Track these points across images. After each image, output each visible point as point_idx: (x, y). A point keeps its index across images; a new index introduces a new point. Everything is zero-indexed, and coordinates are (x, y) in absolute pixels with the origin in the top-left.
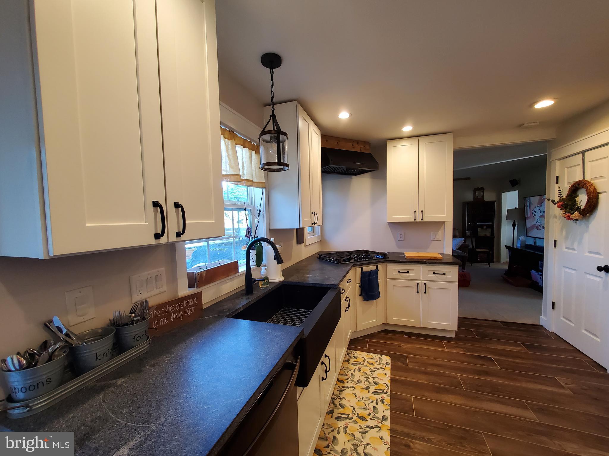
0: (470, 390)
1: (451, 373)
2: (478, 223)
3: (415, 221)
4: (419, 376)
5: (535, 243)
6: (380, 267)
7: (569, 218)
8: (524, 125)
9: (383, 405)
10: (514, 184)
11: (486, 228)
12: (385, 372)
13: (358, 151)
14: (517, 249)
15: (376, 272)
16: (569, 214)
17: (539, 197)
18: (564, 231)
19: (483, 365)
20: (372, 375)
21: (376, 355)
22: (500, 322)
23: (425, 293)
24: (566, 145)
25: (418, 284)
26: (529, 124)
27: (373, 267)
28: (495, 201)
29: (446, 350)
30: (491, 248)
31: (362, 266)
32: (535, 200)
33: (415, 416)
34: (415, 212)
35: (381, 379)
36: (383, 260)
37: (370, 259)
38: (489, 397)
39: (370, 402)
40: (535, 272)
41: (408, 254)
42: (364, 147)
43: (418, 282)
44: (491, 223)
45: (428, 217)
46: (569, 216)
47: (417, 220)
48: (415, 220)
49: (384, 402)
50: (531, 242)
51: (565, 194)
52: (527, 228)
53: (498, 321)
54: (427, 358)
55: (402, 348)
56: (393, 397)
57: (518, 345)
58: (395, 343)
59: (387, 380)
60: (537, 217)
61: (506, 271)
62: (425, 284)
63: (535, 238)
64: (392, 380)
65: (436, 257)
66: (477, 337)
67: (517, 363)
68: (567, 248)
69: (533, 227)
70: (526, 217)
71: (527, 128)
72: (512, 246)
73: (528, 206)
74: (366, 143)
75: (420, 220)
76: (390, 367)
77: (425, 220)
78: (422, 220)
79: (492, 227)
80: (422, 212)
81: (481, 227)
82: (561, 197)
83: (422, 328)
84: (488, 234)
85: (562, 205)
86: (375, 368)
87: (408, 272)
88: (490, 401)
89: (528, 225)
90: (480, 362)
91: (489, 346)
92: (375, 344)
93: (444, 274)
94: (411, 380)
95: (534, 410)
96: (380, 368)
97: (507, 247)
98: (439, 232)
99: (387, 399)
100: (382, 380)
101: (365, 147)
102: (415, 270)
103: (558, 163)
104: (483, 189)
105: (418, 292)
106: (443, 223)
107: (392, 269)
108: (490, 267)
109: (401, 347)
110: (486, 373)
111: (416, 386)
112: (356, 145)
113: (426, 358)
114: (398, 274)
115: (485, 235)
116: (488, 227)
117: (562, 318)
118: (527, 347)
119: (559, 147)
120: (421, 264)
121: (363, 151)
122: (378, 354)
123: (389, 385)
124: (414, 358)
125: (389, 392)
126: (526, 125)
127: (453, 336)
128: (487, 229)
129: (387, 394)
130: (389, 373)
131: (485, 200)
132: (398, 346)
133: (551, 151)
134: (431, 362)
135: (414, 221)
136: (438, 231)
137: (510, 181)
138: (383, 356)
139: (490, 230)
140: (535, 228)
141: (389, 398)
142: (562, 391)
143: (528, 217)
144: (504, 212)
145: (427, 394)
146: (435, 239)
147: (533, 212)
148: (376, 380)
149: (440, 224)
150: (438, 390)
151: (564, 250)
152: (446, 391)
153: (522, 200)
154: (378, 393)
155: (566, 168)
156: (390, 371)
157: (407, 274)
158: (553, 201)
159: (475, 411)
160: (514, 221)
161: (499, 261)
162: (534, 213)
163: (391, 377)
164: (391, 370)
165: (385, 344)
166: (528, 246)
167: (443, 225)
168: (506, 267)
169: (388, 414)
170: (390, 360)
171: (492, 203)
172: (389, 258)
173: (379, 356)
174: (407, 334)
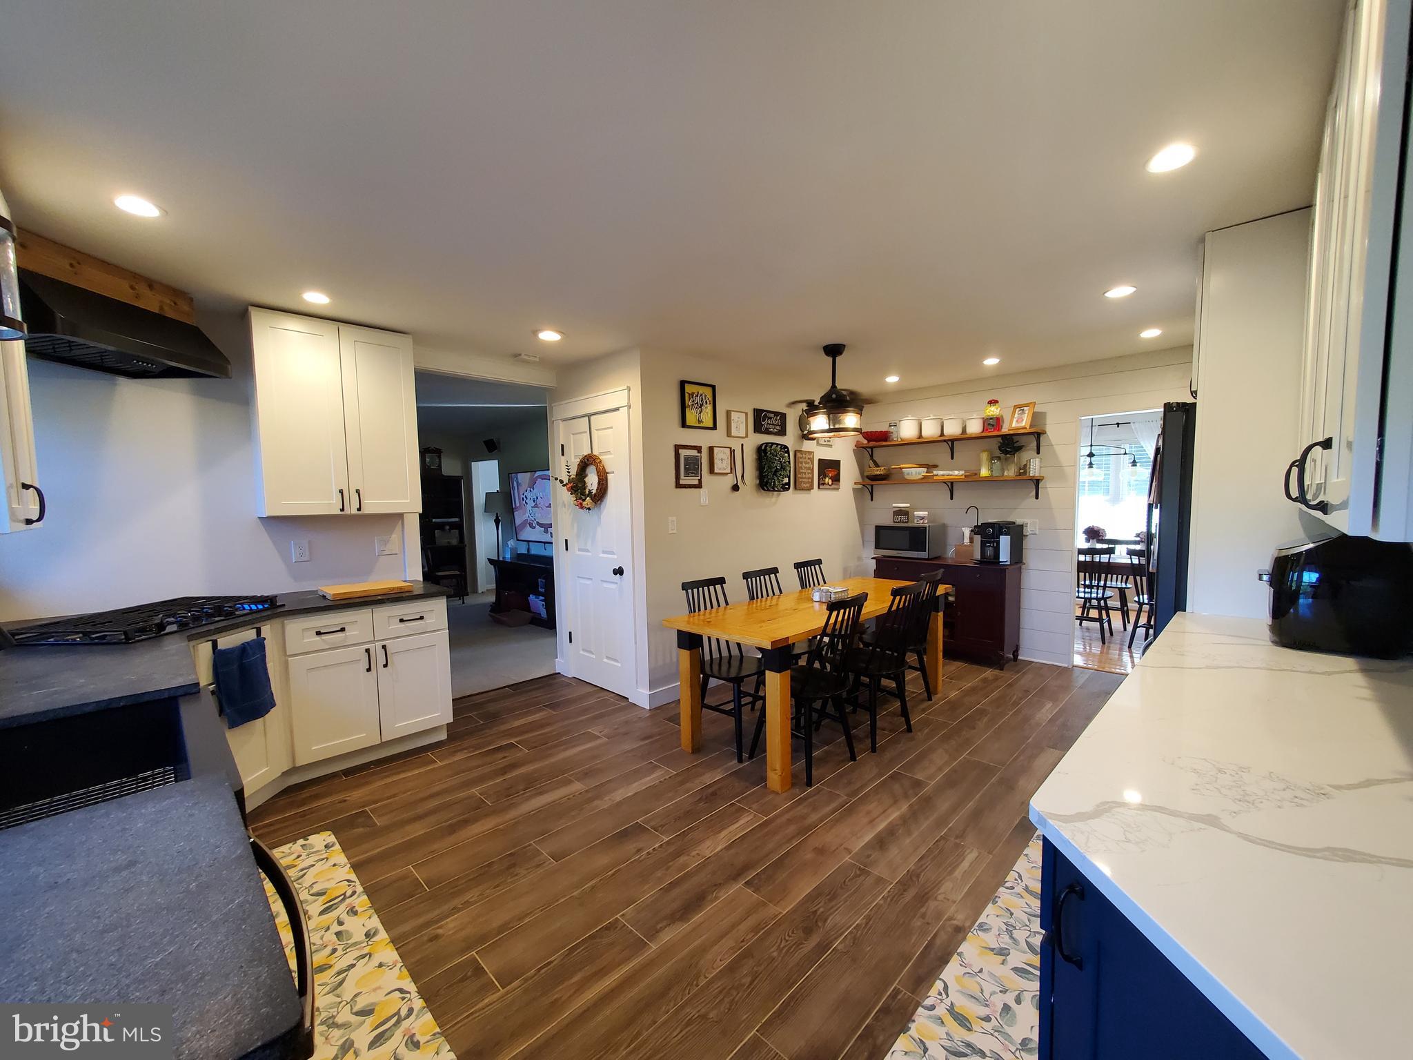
0: (498, 801)
1: (462, 795)
2: (434, 520)
3: (342, 513)
4: (408, 828)
5: (528, 550)
6: (267, 630)
7: (582, 507)
8: (521, 357)
9: (356, 916)
10: (491, 449)
11: (450, 530)
12: (331, 862)
13: (155, 309)
14: (504, 562)
15: (259, 644)
16: (580, 501)
17: (529, 474)
18: (575, 525)
19: (505, 757)
20: (301, 886)
21: (290, 845)
22: (508, 686)
23: (385, 666)
24: (569, 401)
25: (367, 651)
26: (526, 357)
27: (248, 635)
28: (461, 477)
29: (440, 764)
30: (462, 567)
31: (214, 637)
32: (524, 478)
33: (428, 890)
34: (341, 492)
35: (328, 880)
36: (269, 613)
37: (230, 615)
38: (527, 795)
39: (323, 932)
40: (534, 597)
41: (333, 590)
42: (173, 304)
43: (367, 646)
44: (457, 520)
45: (373, 505)
46: (581, 504)
47: (347, 512)
48: (342, 510)
49: (357, 911)
50: (523, 550)
51: (574, 472)
52: (517, 525)
53: (504, 687)
54: (411, 794)
55: (348, 802)
56: (370, 892)
57: (540, 710)
58: (329, 800)
59: (346, 873)
60: (529, 507)
61: (491, 606)
62: (384, 647)
63: (529, 541)
64: (355, 867)
65: (400, 588)
66: (482, 722)
67: (546, 733)
68: (580, 550)
69: (525, 523)
70: (514, 506)
71: (524, 361)
72: (496, 559)
73: (516, 488)
74: (178, 293)
75: (354, 511)
76: (340, 847)
77: (367, 510)
78: (359, 509)
79: (459, 527)
80: (358, 491)
81: (441, 526)
82: (570, 476)
83: (383, 745)
84: (454, 542)
85: (572, 488)
86: (302, 870)
87: (343, 630)
88: (528, 799)
89: (518, 522)
90: (500, 755)
91: (503, 728)
92: (277, 826)
93: (422, 618)
94: (397, 843)
95: (578, 780)
96: (314, 863)
97: (491, 561)
98: (394, 536)
99: (361, 901)
100: (332, 879)
101: (175, 303)
102: (359, 623)
103: (561, 424)
104: (438, 452)
105: (369, 670)
106: (400, 517)
107: (299, 631)
108: (463, 603)
109: (345, 801)
110: (513, 766)
111: (409, 846)
112: (142, 289)
113: (409, 793)
114: (318, 638)
115: (449, 543)
116: (453, 526)
117: (582, 652)
118: (551, 708)
119: (562, 403)
120: (372, 607)
121: (170, 314)
122: (295, 840)
123: (353, 877)
124: (384, 805)
125: (360, 889)
126: (523, 357)
127: (443, 736)
128: (452, 531)
129: (357, 893)
130: (341, 858)
131: (443, 473)
132: (339, 803)
133: (553, 405)
134: (421, 795)
135: (340, 513)
136: (391, 534)
137: (485, 442)
138: (309, 837)
139: (456, 532)
140: (528, 525)
141: (365, 897)
142: (598, 742)
143: (516, 508)
144: (479, 499)
145: (435, 846)
146: (385, 553)
147: (524, 497)
148: (316, 889)
149: (394, 519)
150: (452, 829)
151: (578, 552)
152: (465, 823)
153: (506, 477)
154: (334, 907)
155: (572, 436)
156: (343, 855)
157: (340, 635)
158: (561, 481)
159: (516, 823)
160: (497, 514)
161: (475, 591)
162: (525, 499)
163: (350, 863)
164: (344, 850)
165: (303, 814)
166: (520, 556)
167: (400, 522)
168: (492, 599)
169: (375, 922)
170: (333, 836)
171: (455, 481)
172: (284, 605)
173: (301, 842)
174: (347, 772)
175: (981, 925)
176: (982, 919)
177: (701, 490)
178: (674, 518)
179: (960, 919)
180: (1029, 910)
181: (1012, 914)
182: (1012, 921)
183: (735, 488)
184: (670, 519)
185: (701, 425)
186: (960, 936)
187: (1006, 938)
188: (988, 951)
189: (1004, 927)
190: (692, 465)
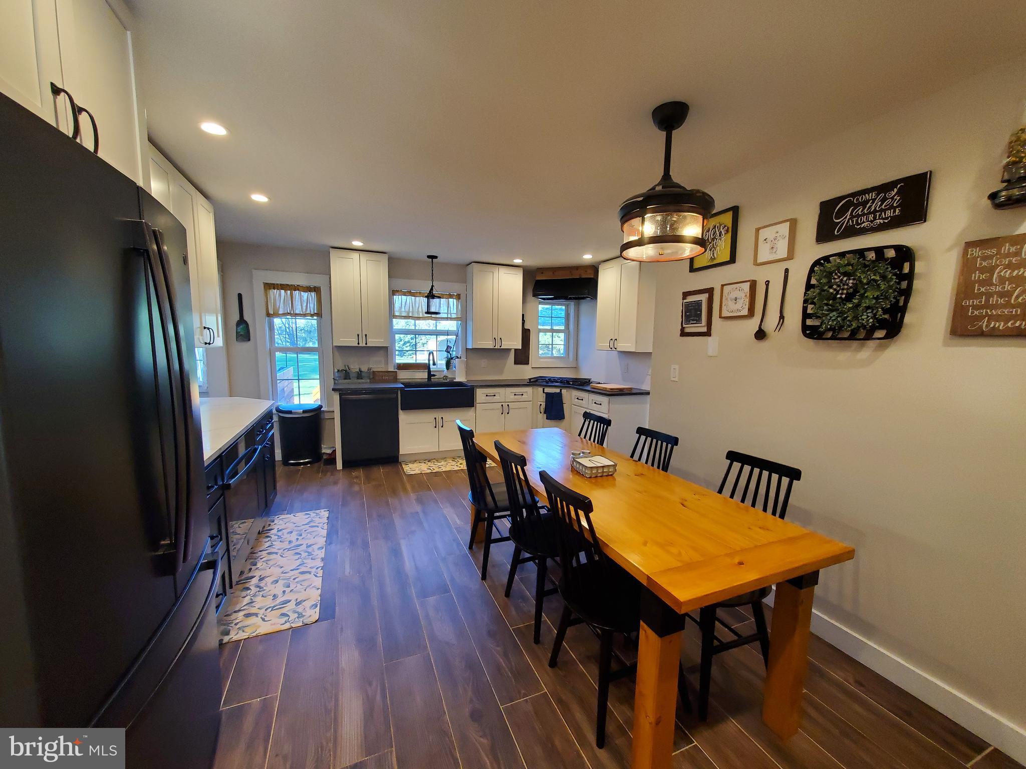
175: (323, 548)
176: (323, 550)
177: (709, 338)
178: (677, 367)
179: (333, 547)
180: (304, 565)
181: (312, 559)
182: (311, 557)
183: (761, 335)
184: (673, 366)
185: (715, 262)
186: (328, 542)
187: (310, 551)
188: (314, 543)
189: (313, 553)
190: (693, 311)
